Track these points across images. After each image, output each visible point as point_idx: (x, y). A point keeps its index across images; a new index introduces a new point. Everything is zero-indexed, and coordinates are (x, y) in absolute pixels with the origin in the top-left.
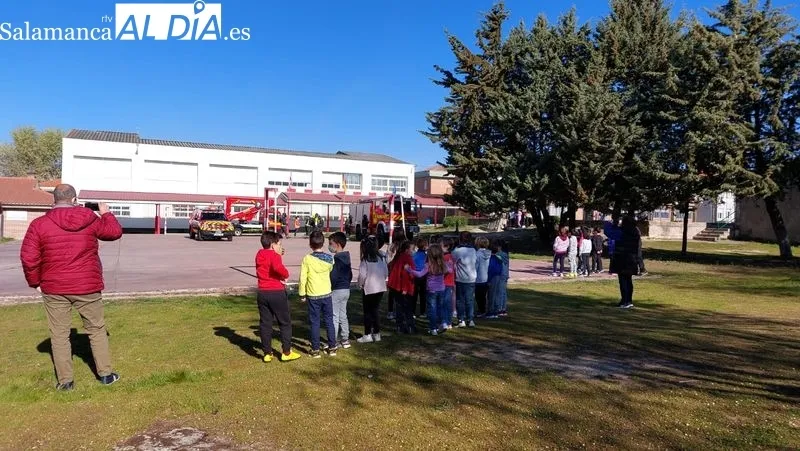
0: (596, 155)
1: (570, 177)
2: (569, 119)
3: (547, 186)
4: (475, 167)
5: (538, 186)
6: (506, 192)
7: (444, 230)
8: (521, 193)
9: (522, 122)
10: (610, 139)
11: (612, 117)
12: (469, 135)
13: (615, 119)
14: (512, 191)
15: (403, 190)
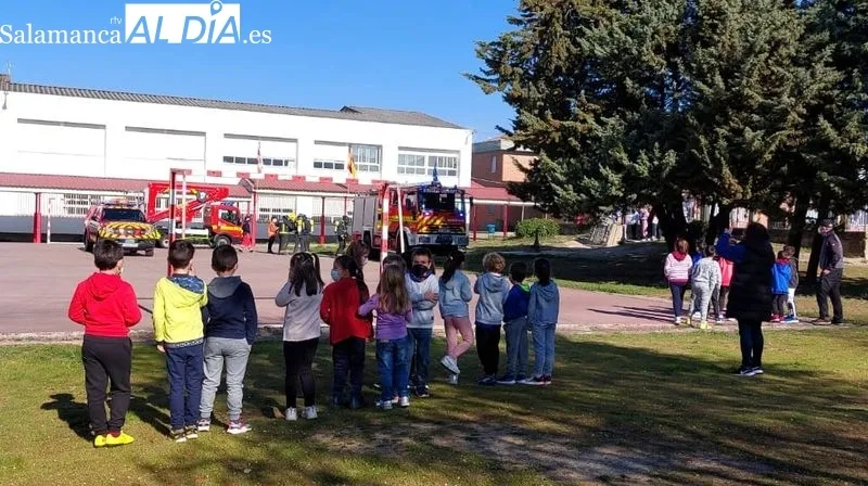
0: (756, 117)
1: (711, 154)
2: (711, 55)
3: (674, 169)
4: (557, 136)
5: (659, 169)
6: (604, 179)
7: (517, 243)
8: (631, 180)
9: (637, 60)
10: (778, 90)
11: (783, 51)
12: (549, 82)
13: (789, 56)
14: (615, 178)
15: (452, 173)
